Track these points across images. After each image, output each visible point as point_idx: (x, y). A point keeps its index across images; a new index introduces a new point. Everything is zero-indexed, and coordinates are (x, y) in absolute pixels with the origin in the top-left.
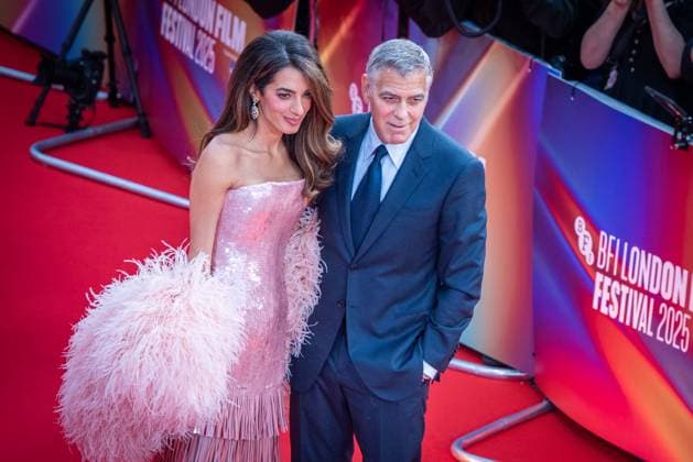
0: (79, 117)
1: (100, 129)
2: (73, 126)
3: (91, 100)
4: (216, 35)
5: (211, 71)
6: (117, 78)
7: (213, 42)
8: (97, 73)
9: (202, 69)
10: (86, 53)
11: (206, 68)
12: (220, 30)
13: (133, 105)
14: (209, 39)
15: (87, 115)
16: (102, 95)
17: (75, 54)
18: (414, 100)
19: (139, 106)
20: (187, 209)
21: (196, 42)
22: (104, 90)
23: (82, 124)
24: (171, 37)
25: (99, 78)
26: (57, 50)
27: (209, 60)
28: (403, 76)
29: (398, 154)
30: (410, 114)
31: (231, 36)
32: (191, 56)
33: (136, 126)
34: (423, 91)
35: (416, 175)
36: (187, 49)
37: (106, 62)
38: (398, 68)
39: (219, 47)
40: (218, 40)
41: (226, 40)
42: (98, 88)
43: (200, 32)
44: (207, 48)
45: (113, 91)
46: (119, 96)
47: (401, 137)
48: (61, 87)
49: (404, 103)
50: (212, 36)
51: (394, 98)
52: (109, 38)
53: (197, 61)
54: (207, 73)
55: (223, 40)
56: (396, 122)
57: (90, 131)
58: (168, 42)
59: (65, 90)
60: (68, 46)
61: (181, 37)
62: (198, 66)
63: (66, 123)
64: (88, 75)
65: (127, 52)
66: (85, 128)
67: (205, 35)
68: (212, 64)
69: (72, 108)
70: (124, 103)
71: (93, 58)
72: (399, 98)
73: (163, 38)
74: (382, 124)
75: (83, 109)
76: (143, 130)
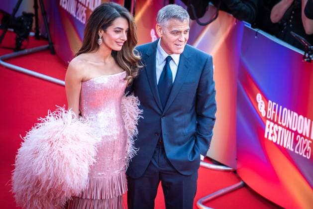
0: (21, 44)
1: (31, 50)
2: (18, 49)
3: (27, 36)
4: (87, 5)
5: (84, 22)
6: (39, 25)
7: (85, 9)
8: (30, 23)
9: (80, 21)
10: (24, 14)
11: (82, 21)
12: (89, 4)
13: (47, 39)
14: (83, 7)
16: (32, 34)
17: (19, 14)
18: (186, 32)
19: (50, 39)
21: (77, 9)
22: (33, 31)
23: (22, 47)
24: (65, 6)
25: (31, 26)
26: (11, 12)
27: (83, 17)
28: (182, 22)
32: (75, 16)
33: (48, 49)
36: (73, 12)
37: (34, 18)
40: (88, 8)
41: (91, 8)
42: (30, 30)
43: (79, 4)
44: (82, 12)
45: (37, 32)
46: (40, 34)
48: (12, 30)
49: (183, 34)
50: (85, 6)
52: (36, 7)
53: (77, 18)
54: (82, 23)
57: (26, 51)
58: (63, 9)
59: (15, 31)
60: (16, 10)
61: (69, 7)
62: (78, 20)
64: (25, 24)
65: (44, 14)
66: (24, 49)
67: (81, 6)
68: (85, 19)
69: (17, 40)
70: (43, 38)
71: (28, 16)
72: (180, 32)
73: (61, 7)
75: (23, 40)
76: (51, 51)
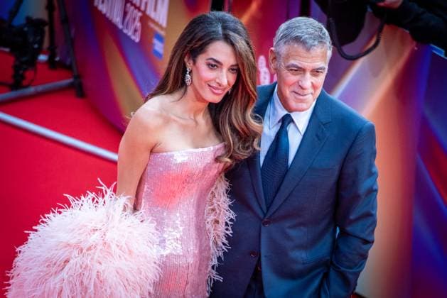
0: (23, 77)
1: (40, 88)
2: (17, 85)
3: (33, 62)
4: (143, 8)
5: (137, 40)
7: (140, 14)
8: (38, 38)
9: (128, 38)
10: (29, 20)
11: (133, 37)
12: (146, 4)
13: (69, 68)
14: (136, 11)
15: (29, 74)
16: (43, 58)
17: (19, 20)
18: (316, 72)
19: (75, 69)
20: (114, 163)
21: (125, 13)
22: (44, 53)
23: (24, 83)
24: (103, 8)
25: (41, 42)
26: (5, 16)
27: (135, 31)
28: (308, 50)
29: (302, 120)
30: (312, 84)
31: (155, 9)
32: (120, 26)
33: (71, 86)
34: (323, 64)
35: (319, 139)
36: (117, 20)
37: (46, 28)
38: (304, 43)
39: (145, 19)
40: (144, 12)
41: (150, 12)
42: (40, 51)
43: (129, 5)
44: (134, 19)
45: (52, 53)
46: (57, 59)
47: (304, 106)
48: (7, 50)
49: (308, 75)
50: (139, 9)
51: (300, 70)
52: (50, 7)
53: (125, 31)
54: (133, 41)
55: (148, 12)
56: (300, 91)
57: (31, 90)
58: (100, 12)
59: (11, 52)
60: (14, 13)
61: (112, 9)
62: (125, 35)
63: (11, 81)
64: (31, 39)
65: (65, 21)
66: (26, 87)
67: (132, 8)
68: (138, 34)
69: (17, 68)
70: (62, 65)
71: (36, 25)
72: (304, 70)
73: (96, 8)
74: (287, 92)
75: (26, 70)
76: (78, 89)
